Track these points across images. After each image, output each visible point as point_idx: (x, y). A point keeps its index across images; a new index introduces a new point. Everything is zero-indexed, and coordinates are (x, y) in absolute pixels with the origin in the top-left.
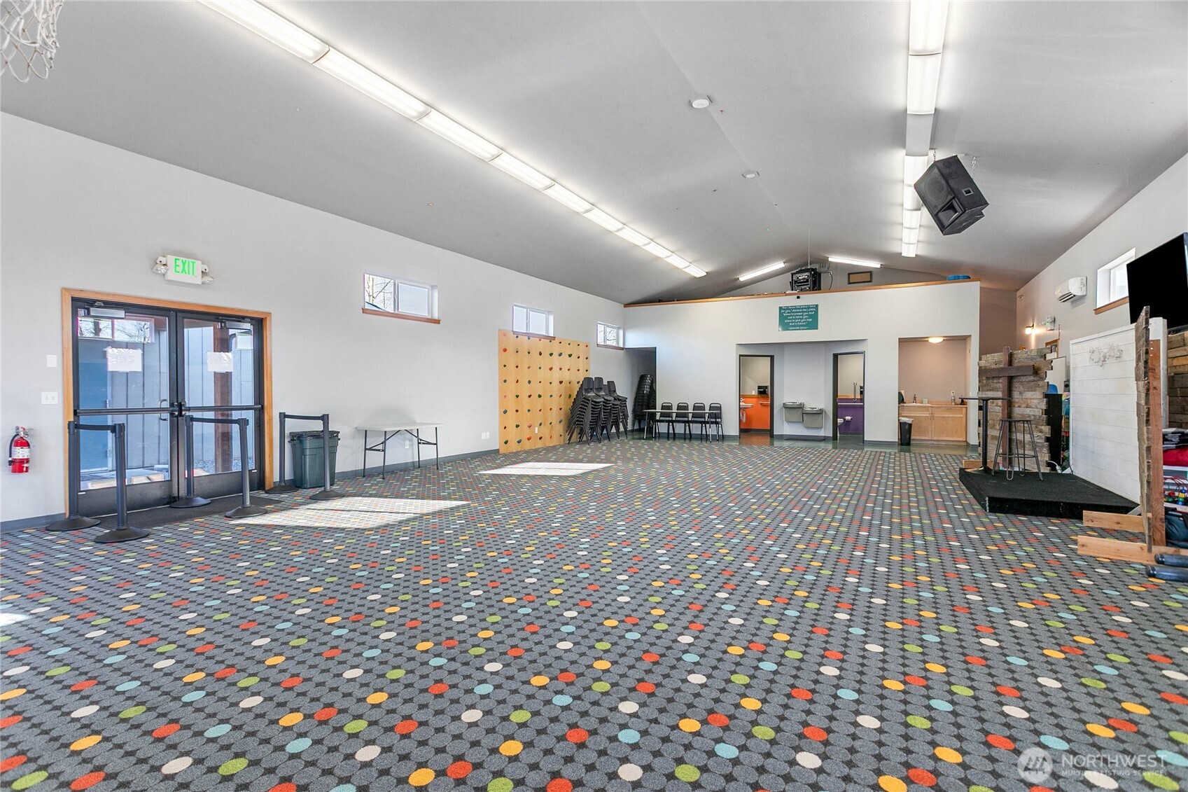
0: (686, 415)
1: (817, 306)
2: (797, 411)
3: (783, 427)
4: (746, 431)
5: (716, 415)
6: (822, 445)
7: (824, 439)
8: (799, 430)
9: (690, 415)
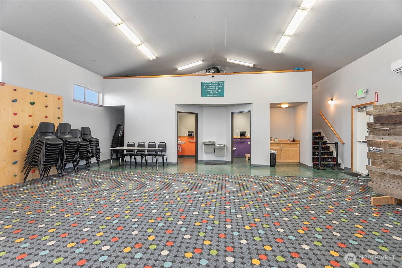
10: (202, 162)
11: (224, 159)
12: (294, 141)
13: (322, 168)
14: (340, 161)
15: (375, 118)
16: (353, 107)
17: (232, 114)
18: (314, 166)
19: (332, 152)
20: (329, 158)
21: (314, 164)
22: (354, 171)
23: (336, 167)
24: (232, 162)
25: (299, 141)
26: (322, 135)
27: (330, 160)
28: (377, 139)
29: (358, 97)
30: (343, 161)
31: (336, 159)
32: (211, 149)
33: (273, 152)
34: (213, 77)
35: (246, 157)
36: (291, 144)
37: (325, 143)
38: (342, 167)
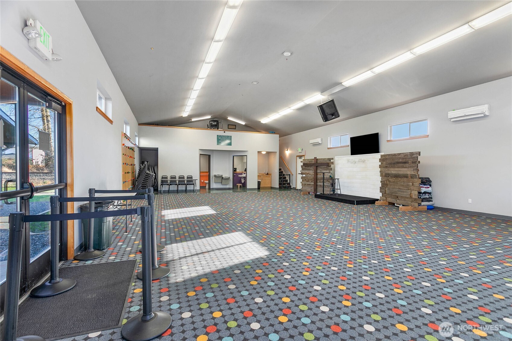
0: (175, 181)
1: (231, 136)
2: (220, 179)
3: (214, 185)
4: (202, 187)
5: (190, 181)
6: (228, 191)
7: (229, 189)
8: (219, 186)
9: (186, 181)
10: (213, 189)
11: (228, 187)
12: (268, 174)
13: (283, 188)
14: (291, 185)
15: (303, 164)
16: (297, 156)
17: (233, 156)
18: (279, 188)
19: (287, 180)
20: (286, 183)
21: (279, 187)
22: (297, 189)
23: (289, 188)
24: (233, 188)
25: (271, 174)
26: (282, 171)
27: (286, 184)
28: (304, 172)
29: (299, 152)
30: (292, 185)
31: (289, 183)
32: (220, 180)
33: (259, 180)
34: (225, 132)
35: (238, 186)
36: (267, 176)
37: (284, 175)
38: (292, 187)
